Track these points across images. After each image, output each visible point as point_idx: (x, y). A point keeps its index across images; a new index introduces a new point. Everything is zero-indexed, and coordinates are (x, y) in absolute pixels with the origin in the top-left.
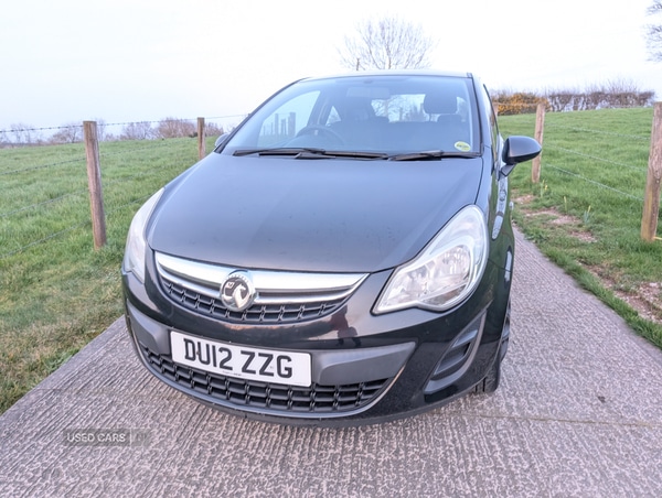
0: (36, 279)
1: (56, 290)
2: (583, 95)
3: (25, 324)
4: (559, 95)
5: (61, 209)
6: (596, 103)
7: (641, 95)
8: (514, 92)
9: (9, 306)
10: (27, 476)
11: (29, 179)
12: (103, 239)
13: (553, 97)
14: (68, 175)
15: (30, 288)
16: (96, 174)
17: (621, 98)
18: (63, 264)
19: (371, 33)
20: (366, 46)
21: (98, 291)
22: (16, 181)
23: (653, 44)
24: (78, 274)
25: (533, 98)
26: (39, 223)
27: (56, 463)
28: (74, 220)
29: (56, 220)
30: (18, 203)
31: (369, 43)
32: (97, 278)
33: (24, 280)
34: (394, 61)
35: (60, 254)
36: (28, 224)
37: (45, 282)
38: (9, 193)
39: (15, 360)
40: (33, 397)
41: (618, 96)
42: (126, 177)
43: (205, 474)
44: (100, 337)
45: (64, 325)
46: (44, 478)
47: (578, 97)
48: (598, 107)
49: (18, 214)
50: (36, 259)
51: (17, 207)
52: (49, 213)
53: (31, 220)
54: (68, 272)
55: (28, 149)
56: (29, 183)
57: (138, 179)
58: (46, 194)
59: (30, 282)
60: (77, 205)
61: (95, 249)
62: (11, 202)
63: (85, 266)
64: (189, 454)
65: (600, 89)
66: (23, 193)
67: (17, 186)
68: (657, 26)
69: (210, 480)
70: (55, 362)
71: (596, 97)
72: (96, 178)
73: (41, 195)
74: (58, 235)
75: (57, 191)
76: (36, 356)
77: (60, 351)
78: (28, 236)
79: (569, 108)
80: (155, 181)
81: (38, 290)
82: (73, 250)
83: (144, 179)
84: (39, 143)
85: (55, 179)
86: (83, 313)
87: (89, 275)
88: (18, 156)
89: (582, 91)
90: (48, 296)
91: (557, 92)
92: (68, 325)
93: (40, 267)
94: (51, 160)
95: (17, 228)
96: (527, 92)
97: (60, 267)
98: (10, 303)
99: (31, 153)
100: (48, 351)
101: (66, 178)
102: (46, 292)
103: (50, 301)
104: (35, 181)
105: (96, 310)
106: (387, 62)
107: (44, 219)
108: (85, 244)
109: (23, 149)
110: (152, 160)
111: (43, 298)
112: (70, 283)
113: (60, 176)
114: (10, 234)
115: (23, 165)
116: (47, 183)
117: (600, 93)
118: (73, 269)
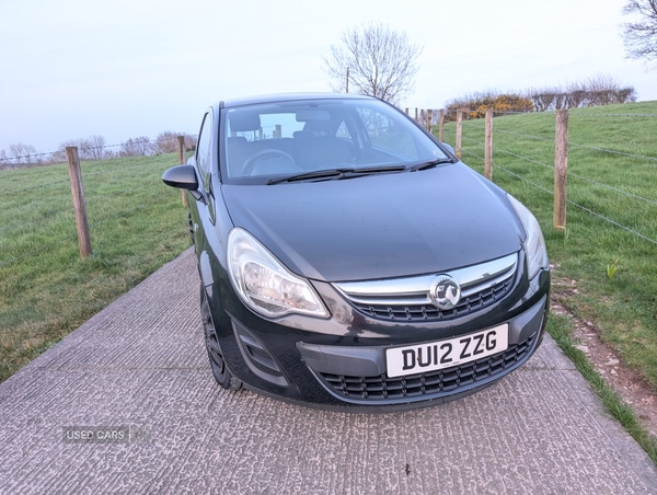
0: (28, 286)
1: (46, 295)
2: (565, 94)
3: (18, 322)
4: (542, 96)
5: (53, 225)
6: (578, 102)
7: (621, 92)
8: (499, 94)
9: (5, 308)
10: (16, 424)
11: (26, 199)
12: (89, 250)
13: (536, 97)
14: (62, 194)
15: (23, 294)
16: (80, 193)
17: (601, 96)
18: (53, 273)
19: (357, 43)
20: (352, 56)
21: (83, 294)
22: (13, 202)
23: (631, 42)
24: (65, 280)
25: (517, 99)
26: (33, 239)
27: (39, 415)
28: (65, 235)
29: (48, 235)
30: (14, 221)
31: (355, 52)
32: (83, 282)
33: (18, 287)
34: (380, 69)
35: (51, 264)
36: (22, 240)
37: (37, 288)
38: (6, 213)
39: (9, 350)
40: (22, 373)
41: (599, 94)
42: (117, 194)
43: (151, 416)
44: (80, 328)
45: (52, 321)
46: (29, 424)
47: (560, 96)
48: (580, 106)
49: (14, 232)
50: (29, 270)
51: (13, 225)
52: (42, 230)
53: (25, 236)
54: (56, 279)
55: (26, 170)
56: (26, 203)
57: (128, 195)
58: (40, 212)
59: (24, 288)
60: (68, 221)
61: (82, 259)
62: (8, 221)
63: (72, 273)
64: (141, 404)
65: (581, 88)
66: (19, 212)
67: (14, 206)
68: (633, 24)
69: (154, 419)
70: (42, 349)
71: (578, 95)
72: (80, 196)
73: (36, 214)
74: (50, 249)
75: (50, 209)
76: (26, 345)
77: (46, 341)
78: (22, 250)
79: (553, 107)
80: (143, 197)
81: (30, 294)
82: (62, 260)
83: (133, 194)
84: (40, 163)
85: (50, 198)
86: (67, 311)
87: (76, 280)
88: (16, 178)
89: (564, 90)
90: (39, 300)
91: (539, 93)
92: (55, 322)
93: (33, 276)
94: (47, 180)
95: (13, 244)
96: (511, 93)
97: (50, 275)
98: (6, 306)
99: (28, 174)
100: (37, 342)
101: (60, 197)
102: (37, 296)
103: (40, 303)
104: (30, 201)
105: (79, 309)
106: (374, 71)
107: (38, 235)
108: (73, 255)
109: (22, 170)
110: (144, 176)
111: (34, 301)
112: (58, 288)
113: (54, 195)
114: (6, 249)
115: (20, 186)
116: (41, 203)
117: (581, 92)
118: (62, 276)
